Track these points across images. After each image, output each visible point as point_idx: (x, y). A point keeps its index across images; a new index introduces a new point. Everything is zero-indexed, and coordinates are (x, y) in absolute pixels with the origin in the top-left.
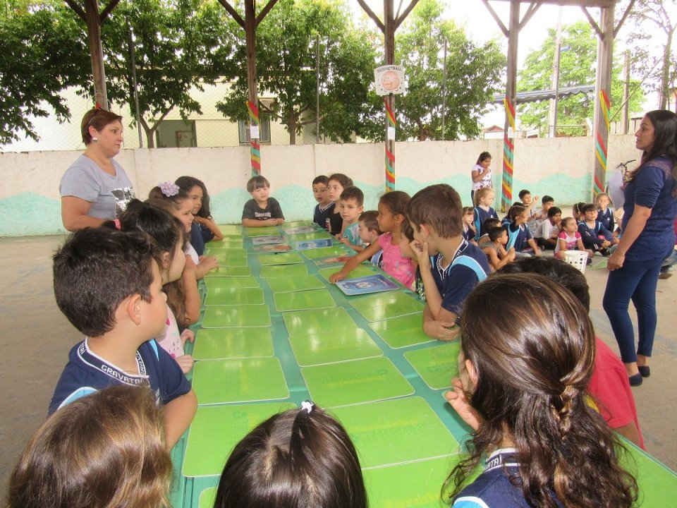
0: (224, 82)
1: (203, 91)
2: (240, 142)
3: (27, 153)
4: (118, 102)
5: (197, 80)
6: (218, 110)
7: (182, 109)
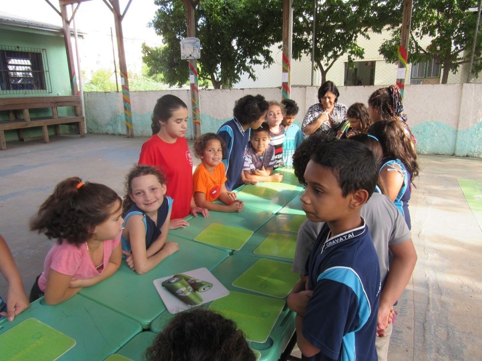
0: (388, 29)
1: (369, 39)
2: (411, 78)
3: (243, 89)
4: (305, 52)
5: (366, 30)
6: (380, 54)
7: (350, 54)
